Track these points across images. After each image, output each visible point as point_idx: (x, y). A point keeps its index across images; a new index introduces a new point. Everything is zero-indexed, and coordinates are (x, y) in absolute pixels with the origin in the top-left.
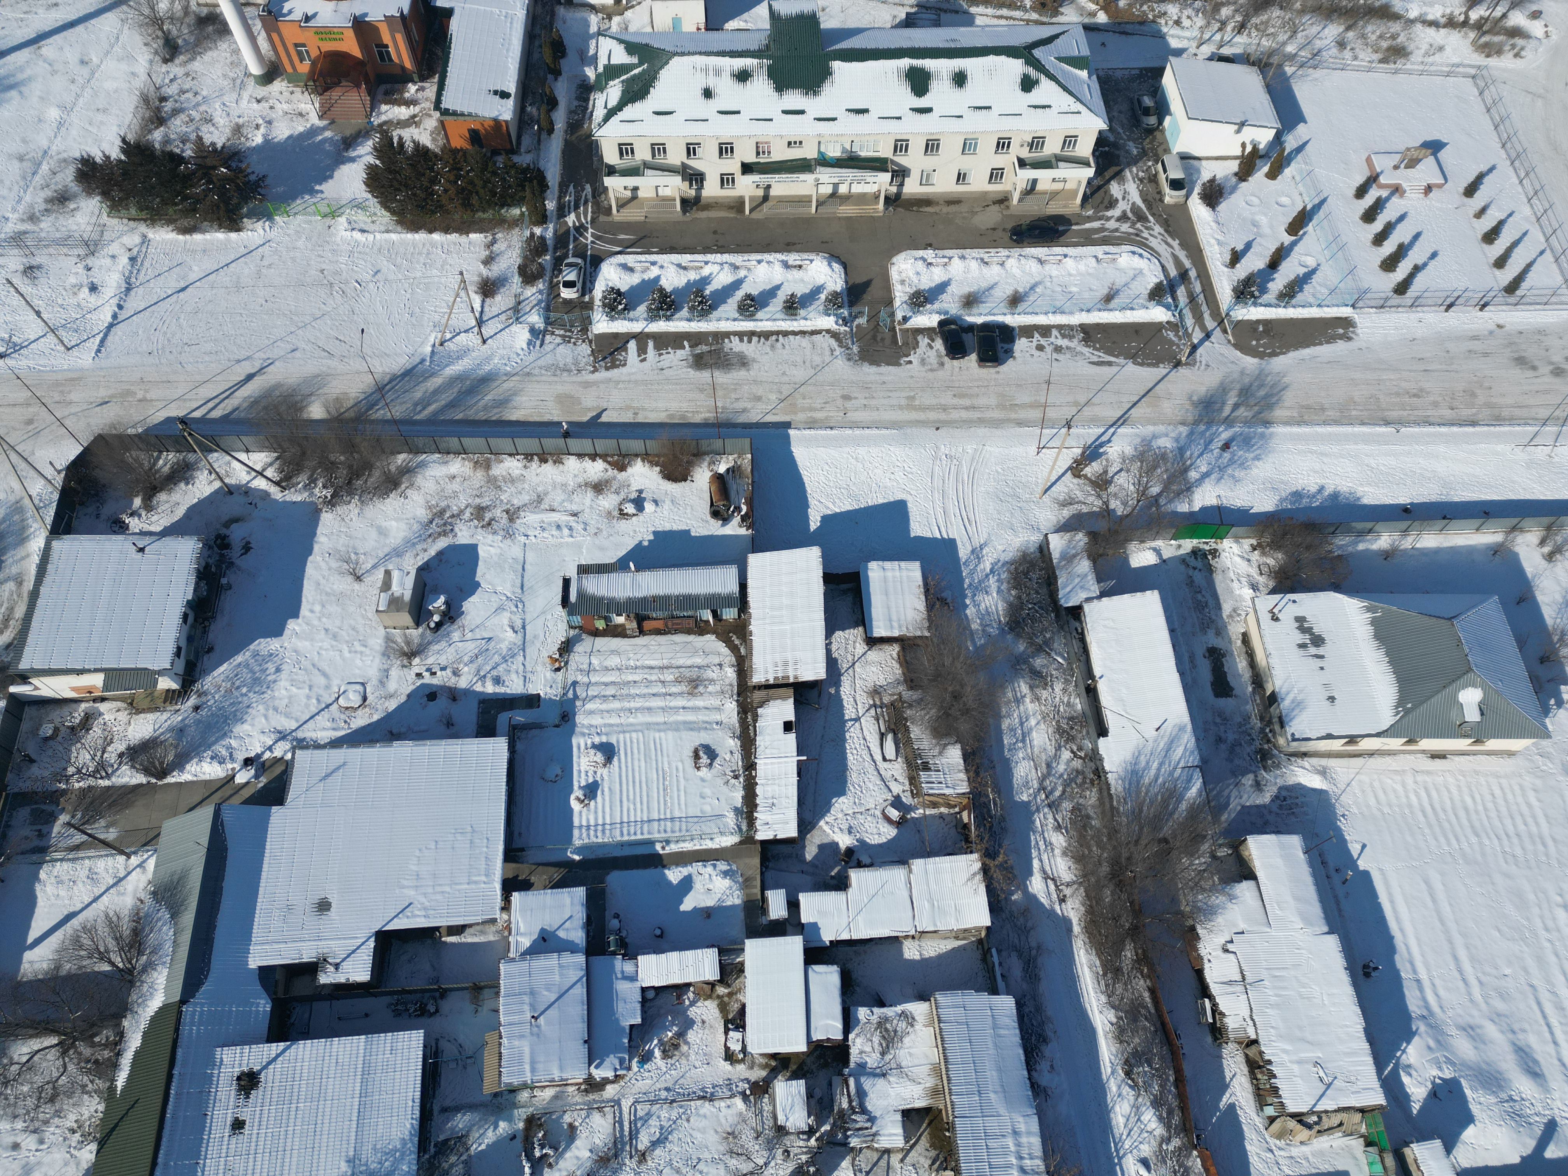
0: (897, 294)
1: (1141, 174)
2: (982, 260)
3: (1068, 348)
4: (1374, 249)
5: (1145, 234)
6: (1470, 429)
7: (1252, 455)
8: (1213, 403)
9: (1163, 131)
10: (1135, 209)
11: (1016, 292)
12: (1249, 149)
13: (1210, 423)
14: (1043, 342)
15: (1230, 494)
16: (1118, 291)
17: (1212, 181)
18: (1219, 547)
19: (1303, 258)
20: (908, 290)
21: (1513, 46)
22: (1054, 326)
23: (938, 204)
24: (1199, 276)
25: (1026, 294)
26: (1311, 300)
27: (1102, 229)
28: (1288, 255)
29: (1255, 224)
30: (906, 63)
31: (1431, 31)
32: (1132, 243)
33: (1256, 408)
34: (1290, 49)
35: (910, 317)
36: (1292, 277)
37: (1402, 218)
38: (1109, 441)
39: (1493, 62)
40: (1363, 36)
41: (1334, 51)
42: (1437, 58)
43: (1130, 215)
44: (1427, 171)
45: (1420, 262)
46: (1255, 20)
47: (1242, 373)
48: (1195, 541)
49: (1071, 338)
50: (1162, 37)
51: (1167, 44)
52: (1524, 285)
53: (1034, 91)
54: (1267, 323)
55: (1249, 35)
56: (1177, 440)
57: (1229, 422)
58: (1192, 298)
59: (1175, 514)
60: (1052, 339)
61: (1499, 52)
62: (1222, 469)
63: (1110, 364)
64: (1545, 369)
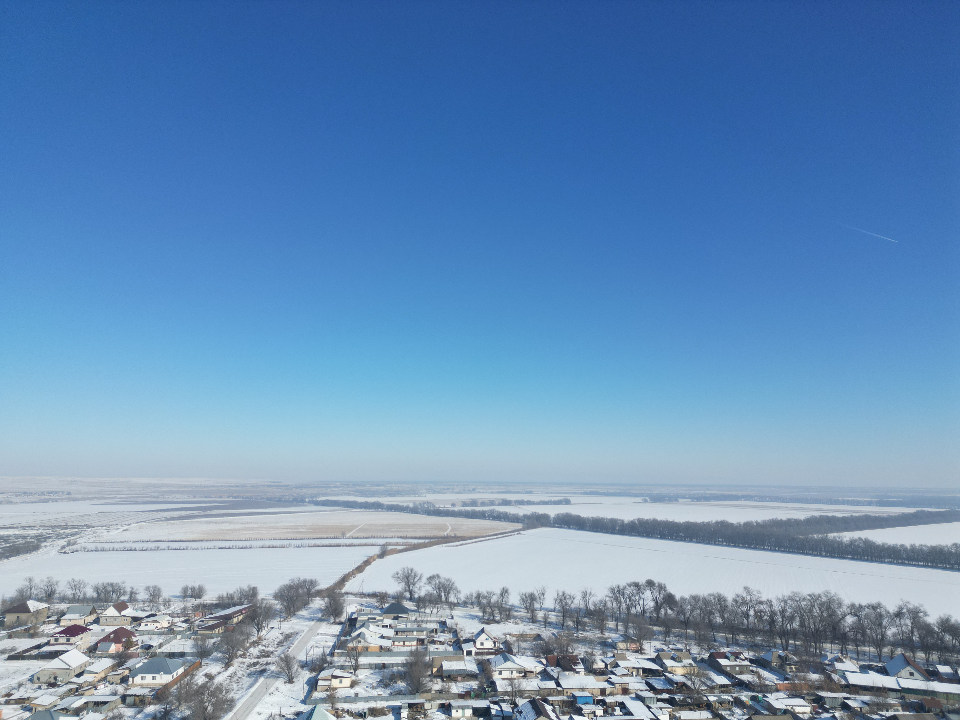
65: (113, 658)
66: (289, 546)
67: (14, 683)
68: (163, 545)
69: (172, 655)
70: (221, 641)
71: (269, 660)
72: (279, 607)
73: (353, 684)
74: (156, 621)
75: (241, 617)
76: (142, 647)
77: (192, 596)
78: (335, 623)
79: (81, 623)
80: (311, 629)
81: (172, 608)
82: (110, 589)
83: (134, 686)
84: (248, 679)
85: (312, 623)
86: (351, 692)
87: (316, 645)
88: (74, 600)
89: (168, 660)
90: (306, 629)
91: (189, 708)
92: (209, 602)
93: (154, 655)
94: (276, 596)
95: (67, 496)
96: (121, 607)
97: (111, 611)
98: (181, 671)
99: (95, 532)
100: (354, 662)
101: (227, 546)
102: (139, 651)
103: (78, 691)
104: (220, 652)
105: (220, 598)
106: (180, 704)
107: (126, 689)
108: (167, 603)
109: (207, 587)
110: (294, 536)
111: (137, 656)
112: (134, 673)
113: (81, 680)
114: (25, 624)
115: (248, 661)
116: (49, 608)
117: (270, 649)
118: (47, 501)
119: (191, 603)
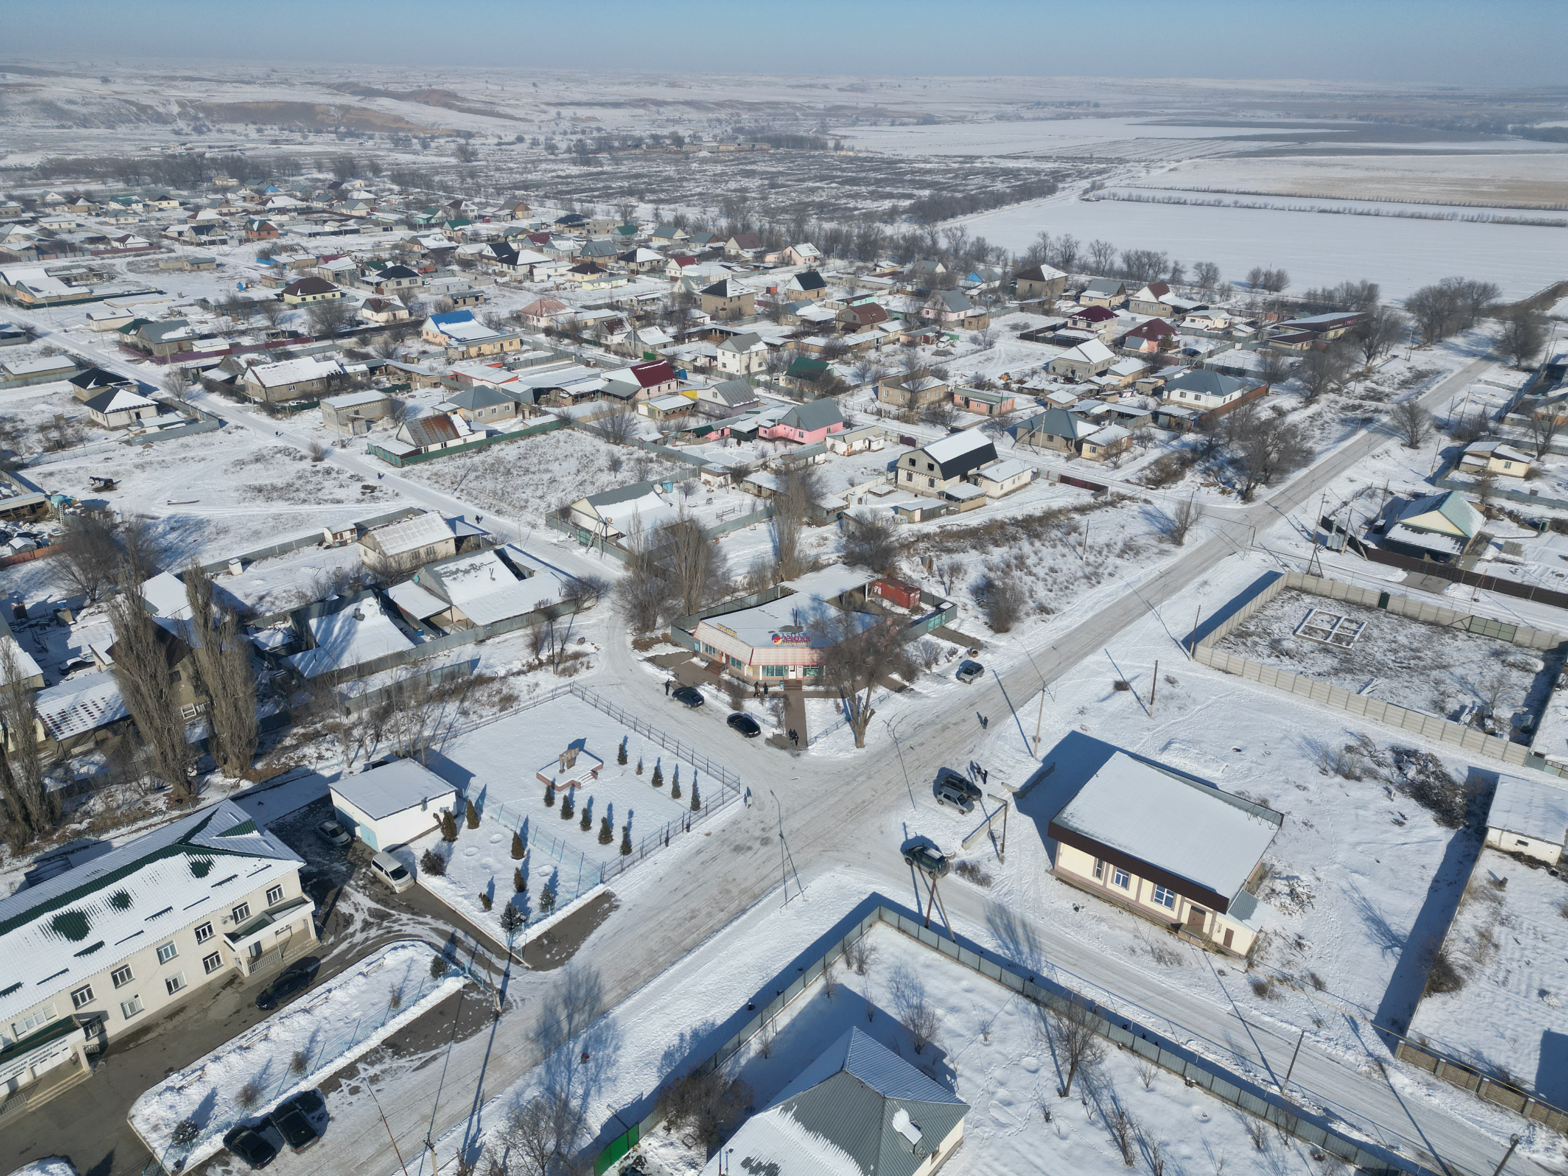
0: (154, 1145)
1: (361, 883)
2: (241, 1048)
3: (383, 1072)
4: (587, 833)
5: (396, 927)
6: (745, 917)
7: (611, 1049)
8: (551, 1026)
9: (359, 840)
10: (372, 913)
11: (297, 1054)
12: (442, 816)
13: (558, 1046)
14: (354, 1083)
15: (616, 1096)
16: (401, 990)
17: (427, 854)
18: (640, 1152)
19: (540, 870)
20: (167, 1131)
21: (582, 664)
22: (356, 1061)
23: (158, 1025)
24: (466, 933)
25: (309, 1050)
26: (568, 896)
27: (353, 947)
28: (527, 874)
29: (485, 867)
30: (47, 917)
31: (522, 677)
32: (388, 941)
33: (587, 1008)
34: (427, 733)
35: (185, 1159)
36: (542, 888)
37: (591, 801)
38: (479, 1130)
39: (576, 678)
40: (477, 701)
41: (462, 720)
42: (538, 691)
43: (371, 920)
44: (584, 763)
45: (625, 824)
46: (384, 728)
47: (556, 986)
48: (617, 1164)
49: (380, 1060)
50: (313, 773)
51: (322, 777)
52: (702, 799)
53: (212, 872)
54: (547, 934)
55: (387, 739)
56: (540, 1083)
57: (573, 1035)
58: (473, 954)
59: (583, 1152)
60: (363, 1074)
61: (576, 671)
62: (595, 1080)
63: (434, 1058)
64: (757, 845)
65: (1144, 359)
66: (1453, 217)
67: (1027, 368)
68: (1227, 199)
69: (1226, 371)
70: (1304, 363)
71: (1381, 405)
72: (1412, 324)
73: (1530, 475)
74: (1207, 317)
75: (1341, 331)
76: (1184, 351)
77: (1265, 287)
78: (1518, 368)
79: (1105, 304)
80: (1467, 371)
81: (1233, 300)
82: (1145, 260)
83: (1169, 402)
84: (1339, 427)
85: (1470, 361)
86: (1526, 487)
87: (1471, 397)
88: (1097, 271)
89: (1219, 376)
90: (1458, 369)
91: (1244, 448)
92: (1291, 299)
93: (1199, 366)
94: (1410, 306)
95: (1093, 110)
96: (1159, 289)
97: (1145, 294)
98: (1237, 395)
99: (1129, 171)
100: (1541, 439)
101: (1335, 209)
102: (1180, 356)
103: (1098, 394)
104: (1300, 379)
105: (1311, 295)
106: (1231, 440)
107: (1159, 405)
108: (1226, 292)
109: (1291, 275)
110: (1466, 199)
111: (1176, 363)
112: (1171, 384)
113: (1104, 380)
114: (1039, 296)
115: (1343, 400)
116: (1066, 278)
117: (1386, 389)
118: (1066, 117)
119: (1263, 296)
